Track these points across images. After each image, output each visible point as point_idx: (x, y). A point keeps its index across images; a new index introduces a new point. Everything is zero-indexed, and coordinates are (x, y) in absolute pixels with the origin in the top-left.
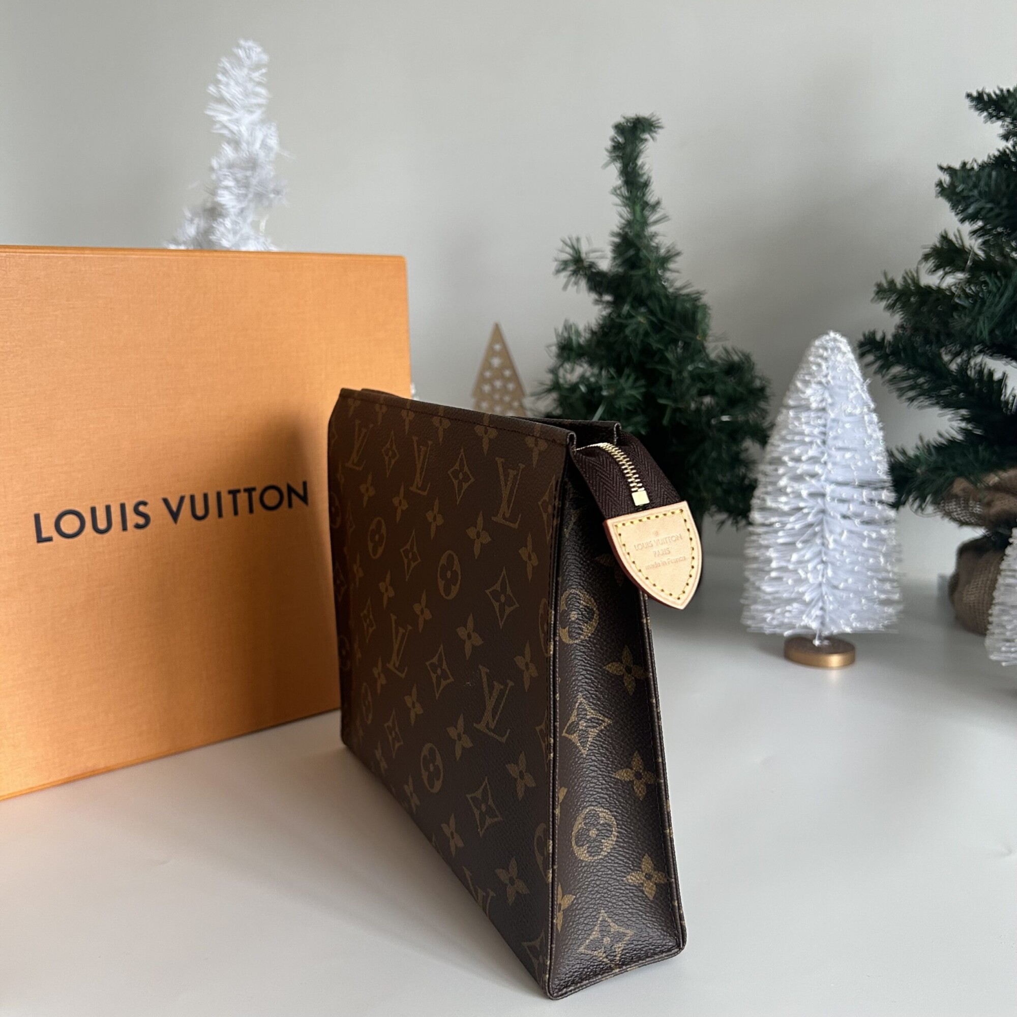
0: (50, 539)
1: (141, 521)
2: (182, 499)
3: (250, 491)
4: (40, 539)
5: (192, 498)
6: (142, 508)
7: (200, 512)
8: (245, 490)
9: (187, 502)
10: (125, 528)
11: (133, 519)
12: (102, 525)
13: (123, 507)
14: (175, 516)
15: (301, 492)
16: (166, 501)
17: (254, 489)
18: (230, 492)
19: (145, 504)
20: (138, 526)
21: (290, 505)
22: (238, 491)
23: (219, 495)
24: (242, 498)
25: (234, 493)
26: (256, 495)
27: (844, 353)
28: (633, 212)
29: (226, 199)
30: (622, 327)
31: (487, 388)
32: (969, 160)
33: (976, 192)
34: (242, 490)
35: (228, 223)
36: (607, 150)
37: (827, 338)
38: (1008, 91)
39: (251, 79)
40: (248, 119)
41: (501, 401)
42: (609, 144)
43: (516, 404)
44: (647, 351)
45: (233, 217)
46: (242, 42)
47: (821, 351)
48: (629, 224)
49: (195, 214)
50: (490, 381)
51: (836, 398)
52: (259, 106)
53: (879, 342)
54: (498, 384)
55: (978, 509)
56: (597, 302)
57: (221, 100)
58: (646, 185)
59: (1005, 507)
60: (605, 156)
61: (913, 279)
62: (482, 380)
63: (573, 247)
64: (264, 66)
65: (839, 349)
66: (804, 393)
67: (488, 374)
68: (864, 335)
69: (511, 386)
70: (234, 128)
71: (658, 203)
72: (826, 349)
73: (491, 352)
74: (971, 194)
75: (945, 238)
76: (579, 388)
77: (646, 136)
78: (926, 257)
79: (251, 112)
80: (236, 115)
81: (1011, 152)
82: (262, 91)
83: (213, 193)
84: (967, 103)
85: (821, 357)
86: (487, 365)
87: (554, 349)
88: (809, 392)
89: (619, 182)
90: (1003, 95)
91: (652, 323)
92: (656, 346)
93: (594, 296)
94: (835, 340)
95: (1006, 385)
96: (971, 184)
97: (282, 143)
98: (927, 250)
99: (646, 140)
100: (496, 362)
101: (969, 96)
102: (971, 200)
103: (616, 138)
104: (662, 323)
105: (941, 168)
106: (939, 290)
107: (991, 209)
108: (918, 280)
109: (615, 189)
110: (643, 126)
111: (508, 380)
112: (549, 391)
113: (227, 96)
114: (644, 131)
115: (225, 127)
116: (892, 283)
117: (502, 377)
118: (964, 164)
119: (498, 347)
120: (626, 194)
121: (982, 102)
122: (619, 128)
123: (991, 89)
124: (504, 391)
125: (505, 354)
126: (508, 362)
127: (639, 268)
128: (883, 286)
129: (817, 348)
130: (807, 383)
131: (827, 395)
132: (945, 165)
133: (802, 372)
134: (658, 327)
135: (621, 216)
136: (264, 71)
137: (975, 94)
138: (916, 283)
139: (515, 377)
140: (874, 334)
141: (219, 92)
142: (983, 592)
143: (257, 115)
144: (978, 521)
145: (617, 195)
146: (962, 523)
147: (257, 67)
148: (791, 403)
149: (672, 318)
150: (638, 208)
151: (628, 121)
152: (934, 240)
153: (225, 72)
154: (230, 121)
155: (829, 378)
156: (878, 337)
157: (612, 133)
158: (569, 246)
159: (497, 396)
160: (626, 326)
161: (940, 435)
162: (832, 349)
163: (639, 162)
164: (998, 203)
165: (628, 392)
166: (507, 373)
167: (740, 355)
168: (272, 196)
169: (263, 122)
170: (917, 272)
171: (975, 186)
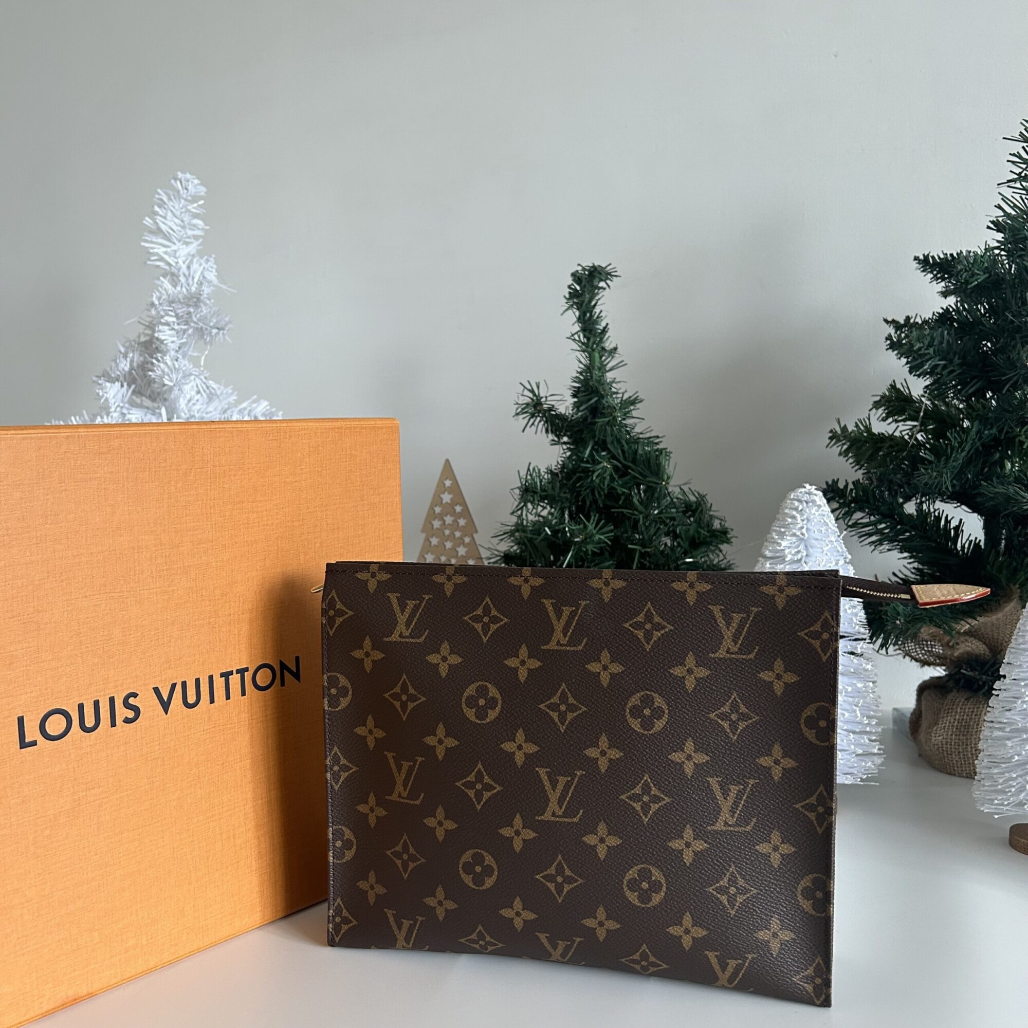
0: (34, 743)
1: (131, 714)
2: (174, 686)
3: (241, 672)
4: (23, 744)
5: (184, 684)
6: (132, 701)
7: (191, 699)
8: (238, 672)
9: (179, 688)
10: (113, 724)
11: (122, 713)
12: (90, 722)
13: (112, 700)
14: (166, 706)
15: (294, 670)
16: (156, 690)
17: (247, 669)
18: (222, 675)
19: (135, 695)
20: (127, 721)
21: (283, 684)
22: (231, 673)
23: (211, 678)
24: (235, 679)
25: (226, 675)
26: (248, 676)
27: (819, 506)
28: (591, 358)
29: (165, 334)
30: (587, 472)
31: (437, 524)
32: (912, 314)
33: (931, 351)
34: (234, 672)
35: (167, 359)
36: (565, 297)
37: (803, 490)
38: (952, 255)
39: (188, 211)
40: (184, 251)
41: (451, 537)
42: (566, 292)
43: (467, 540)
44: (612, 495)
45: (173, 353)
46: (180, 175)
47: (796, 503)
48: (589, 369)
49: (129, 348)
50: (441, 517)
51: (811, 550)
52: (196, 237)
53: (842, 490)
54: (449, 519)
55: (938, 650)
56: (554, 443)
57: (158, 231)
58: (604, 330)
59: (969, 649)
60: (563, 304)
61: (866, 427)
62: (431, 515)
63: (532, 391)
64: (201, 198)
65: (814, 502)
66: (780, 545)
67: (438, 510)
68: (827, 483)
69: (462, 522)
70: (171, 261)
71: (616, 349)
72: (800, 501)
73: (441, 488)
74: (927, 352)
75: (893, 387)
76: (545, 530)
77: (602, 284)
78: (877, 405)
79: (187, 244)
80: (174, 248)
81: (954, 310)
82: (199, 222)
83: (152, 327)
84: (915, 264)
85: (796, 509)
86: (437, 500)
87: (517, 491)
88: (784, 543)
89: (577, 328)
90: (946, 258)
91: (616, 468)
92: (620, 490)
93: (551, 436)
94: (810, 493)
95: (962, 531)
96: (926, 342)
97: (219, 276)
98: (878, 398)
99: (604, 289)
100: (447, 498)
101: (916, 258)
102: (927, 357)
103: (573, 284)
104: (626, 467)
105: (886, 321)
106: (891, 437)
107: (945, 367)
108: (871, 428)
109: (573, 335)
110: (600, 273)
111: (460, 515)
112: (511, 533)
113: (163, 227)
114: (601, 280)
115: (161, 259)
116: (844, 429)
117: (453, 513)
118: (908, 318)
119: (448, 483)
120: (586, 341)
121: (926, 263)
122: (576, 277)
123: (936, 252)
124: (455, 526)
125: (456, 490)
126: (459, 497)
127: (603, 415)
128: (836, 432)
129: (794, 499)
130: (782, 535)
131: (802, 547)
132: (890, 319)
133: (777, 523)
134: (622, 472)
135: (581, 362)
136: (201, 202)
137: (921, 257)
138: (868, 429)
139: (466, 513)
140: (835, 482)
141: (156, 223)
142: (950, 733)
143: (193, 248)
144: (939, 661)
145: (574, 340)
146: (924, 663)
147: (195, 199)
148: (768, 553)
149: (634, 461)
150: (597, 355)
151: (584, 269)
152: (883, 390)
153: (162, 204)
154: (166, 253)
155: (804, 531)
156: (841, 485)
157: (570, 281)
158: (529, 390)
159: (447, 532)
160: (593, 472)
161: (894, 574)
162: (807, 503)
163: (597, 310)
164: (951, 361)
165: (597, 537)
166: (458, 509)
167: (697, 495)
168: (215, 331)
169: (200, 253)
170: (869, 419)
171: (930, 345)
